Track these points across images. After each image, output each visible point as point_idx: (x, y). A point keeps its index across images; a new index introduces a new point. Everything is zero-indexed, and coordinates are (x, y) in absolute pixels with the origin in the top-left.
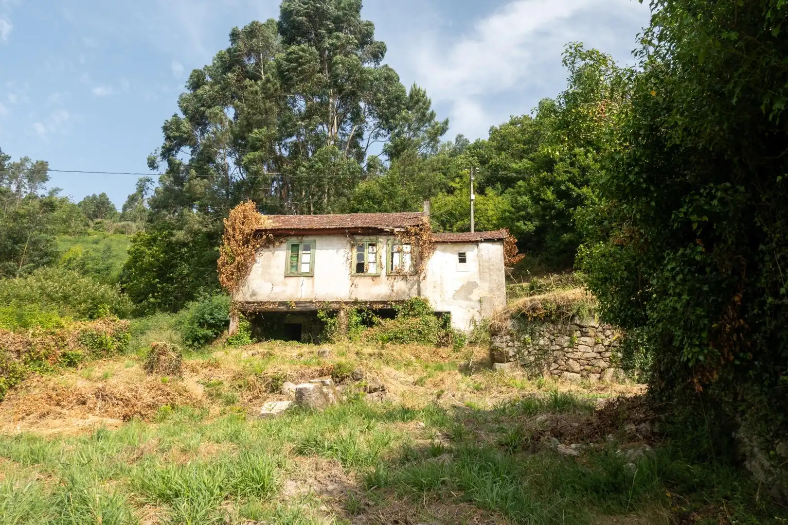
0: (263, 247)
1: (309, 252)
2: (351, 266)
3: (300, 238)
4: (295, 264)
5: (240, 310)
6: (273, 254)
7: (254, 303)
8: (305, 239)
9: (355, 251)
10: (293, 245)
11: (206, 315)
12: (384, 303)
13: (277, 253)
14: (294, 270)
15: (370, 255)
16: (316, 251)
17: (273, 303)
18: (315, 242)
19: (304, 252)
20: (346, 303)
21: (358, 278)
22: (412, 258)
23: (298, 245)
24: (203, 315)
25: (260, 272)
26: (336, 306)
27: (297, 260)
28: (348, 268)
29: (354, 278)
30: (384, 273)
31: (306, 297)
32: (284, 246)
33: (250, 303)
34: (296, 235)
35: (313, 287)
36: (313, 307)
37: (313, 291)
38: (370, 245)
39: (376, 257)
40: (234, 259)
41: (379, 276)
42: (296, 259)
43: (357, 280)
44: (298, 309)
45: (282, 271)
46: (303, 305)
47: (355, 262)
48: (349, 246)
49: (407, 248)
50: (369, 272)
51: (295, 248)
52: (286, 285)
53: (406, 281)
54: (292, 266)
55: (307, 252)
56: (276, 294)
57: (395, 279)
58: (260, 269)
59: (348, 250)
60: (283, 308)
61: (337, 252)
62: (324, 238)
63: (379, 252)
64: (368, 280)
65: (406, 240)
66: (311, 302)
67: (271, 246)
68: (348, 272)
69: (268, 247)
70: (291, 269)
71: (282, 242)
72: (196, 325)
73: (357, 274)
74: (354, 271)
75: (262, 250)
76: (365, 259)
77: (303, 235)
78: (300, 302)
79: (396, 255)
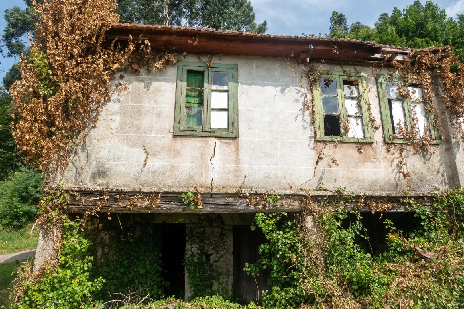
0: (125, 70)
1: (225, 88)
2: (313, 122)
3: (205, 59)
4: (195, 111)
5: (65, 212)
6: (147, 86)
7: (101, 193)
8: (216, 61)
9: (317, 92)
10: (190, 72)
11: (29, 188)
12: (390, 199)
13: (155, 85)
14: (193, 123)
15: (348, 102)
16: (240, 86)
17: (148, 195)
18: (236, 68)
19: (214, 87)
20: (316, 199)
21: (329, 146)
22: (427, 113)
23: (201, 73)
24: (26, 188)
25: (115, 125)
26: (295, 205)
27: (201, 104)
28: (307, 126)
29: (321, 145)
30: (378, 136)
31: (222, 183)
32: (172, 71)
33: (91, 193)
34: (199, 52)
35: (237, 162)
36: (242, 206)
37: (237, 171)
38: (345, 82)
39: (359, 106)
40: (55, 87)
41: (371, 144)
42: (197, 100)
43: (329, 151)
44: (208, 209)
45: (168, 123)
46: (219, 201)
47: (320, 113)
48: (305, 81)
49: (416, 94)
50: (350, 134)
51: (195, 79)
52: (177, 153)
53: (424, 156)
54: (189, 116)
55: (220, 88)
56: (154, 172)
57: (401, 150)
58: (117, 118)
59: (304, 90)
60: (172, 207)
61: (282, 91)
62: (254, 63)
63: (365, 96)
64: (351, 151)
65: (412, 78)
66: (238, 195)
67: (143, 70)
68: (310, 133)
69: (136, 72)
70: (187, 121)
71: (167, 63)
72: (15, 200)
73: (328, 138)
74: (321, 132)
75: (122, 77)
76: (340, 108)
77: (212, 53)
78: (212, 195)
79: (397, 106)
